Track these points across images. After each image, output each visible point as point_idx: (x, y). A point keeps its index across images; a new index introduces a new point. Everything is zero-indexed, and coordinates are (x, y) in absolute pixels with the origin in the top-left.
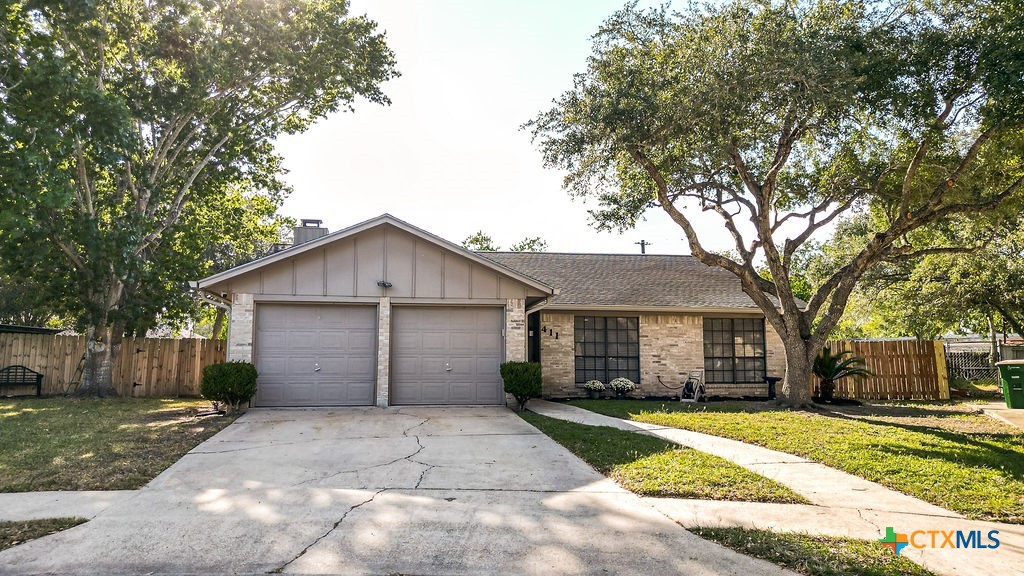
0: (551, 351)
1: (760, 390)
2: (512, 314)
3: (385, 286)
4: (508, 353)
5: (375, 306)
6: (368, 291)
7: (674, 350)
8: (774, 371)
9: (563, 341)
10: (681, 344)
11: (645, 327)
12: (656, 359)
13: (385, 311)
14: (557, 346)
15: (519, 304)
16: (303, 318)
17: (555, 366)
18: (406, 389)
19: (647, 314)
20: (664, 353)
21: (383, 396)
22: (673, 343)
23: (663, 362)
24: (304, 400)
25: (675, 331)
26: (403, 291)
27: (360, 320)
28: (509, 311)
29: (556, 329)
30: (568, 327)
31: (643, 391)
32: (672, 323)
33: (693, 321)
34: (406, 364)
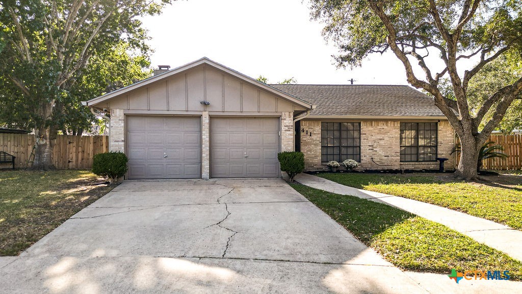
0: (307, 144)
1: (433, 166)
2: (285, 121)
3: (205, 104)
4: (282, 146)
5: (200, 117)
6: (194, 107)
7: (382, 142)
8: (443, 154)
9: (314, 137)
10: (387, 139)
11: (365, 128)
12: (371, 148)
13: (206, 120)
14: (311, 141)
15: (290, 115)
16: (156, 124)
17: (309, 152)
18: (220, 168)
19: (366, 120)
20: (376, 144)
21: (206, 173)
22: (381, 138)
23: (375, 149)
24: (159, 175)
25: (382, 130)
26: (217, 107)
27: (190, 126)
28: (283, 120)
29: (311, 130)
30: (317, 129)
31: (362, 166)
32: (381, 126)
33: (394, 125)
34: (220, 153)
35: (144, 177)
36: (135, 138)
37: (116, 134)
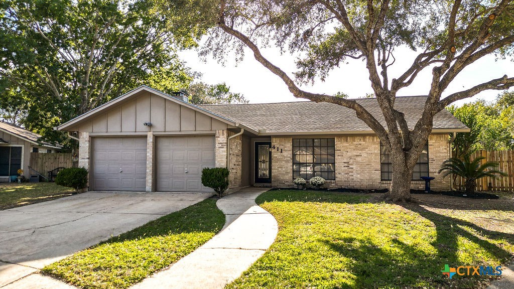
0: (278, 160)
1: (422, 186)
2: (219, 139)
3: (150, 125)
4: (216, 162)
5: (146, 137)
6: (142, 129)
7: (359, 159)
8: (435, 172)
9: (285, 154)
10: (364, 155)
11: (339, 144)
12: (346, 165)
13: (150, 140)
14: (282, 157)
15: (223, 133)
17: (280, 169)
18: (164, 182)
19: (340, 136)
20: (352, 161)
21: (149, 186)
22: (358, 154)
23: (351, 166)
24: (115, 187)
25: (359, 146)
26: (159, 128)
27: (138, 144)
28: (217, 137)
29: (282, 147)
30: (289, 145)
31: (336, 184)
32: (357, 141)
33: (373, 140)
34: (164, 168)
35: (105, 189)
36: (99, 155)
37: (83, 153)
